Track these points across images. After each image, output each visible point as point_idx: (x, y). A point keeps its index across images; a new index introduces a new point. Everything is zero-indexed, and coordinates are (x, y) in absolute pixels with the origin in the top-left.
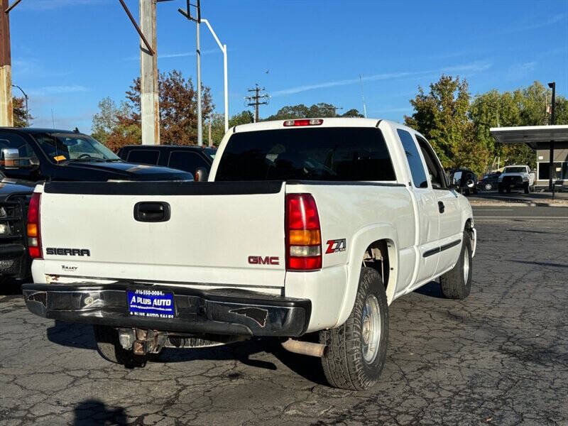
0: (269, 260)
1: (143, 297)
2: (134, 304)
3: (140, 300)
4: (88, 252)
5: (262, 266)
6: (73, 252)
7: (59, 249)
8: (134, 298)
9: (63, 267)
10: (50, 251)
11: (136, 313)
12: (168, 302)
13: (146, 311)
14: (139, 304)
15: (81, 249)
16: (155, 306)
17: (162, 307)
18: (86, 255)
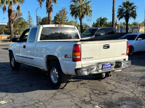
6: (89, 58)
8: (104, 66)
9: (86, 62)
12: (110, 65)
13: (106, 68)
17: (109, 67)
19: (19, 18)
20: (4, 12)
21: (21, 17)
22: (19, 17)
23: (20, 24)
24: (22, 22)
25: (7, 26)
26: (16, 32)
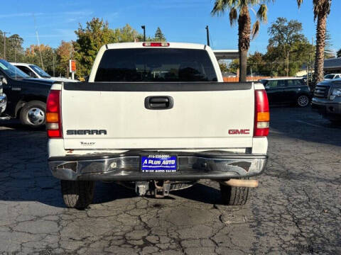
0: (243, 132)
1: (154, 159)
2: (145, 164)
3: (151, 162)
4: (105, 132)
5: (237, 135)
6: (91, 132)
7: (79, 131)
8: (146, 161)
9: (82, 143)
10: (70, 132)
11: (147, 171)
12: (173, 162)
13: (155, 169)
14: (150, 164)
15: (98, 129)
16: (163, 165)
17: (168, 165)
18: (103, 134)
19: (294, 37)
20: (231, 23)
21: (299, 33)
22: (294, 34)
23: (295, 51)
24: (301, 45)
25: (266, 55)
26: (283, 69)
